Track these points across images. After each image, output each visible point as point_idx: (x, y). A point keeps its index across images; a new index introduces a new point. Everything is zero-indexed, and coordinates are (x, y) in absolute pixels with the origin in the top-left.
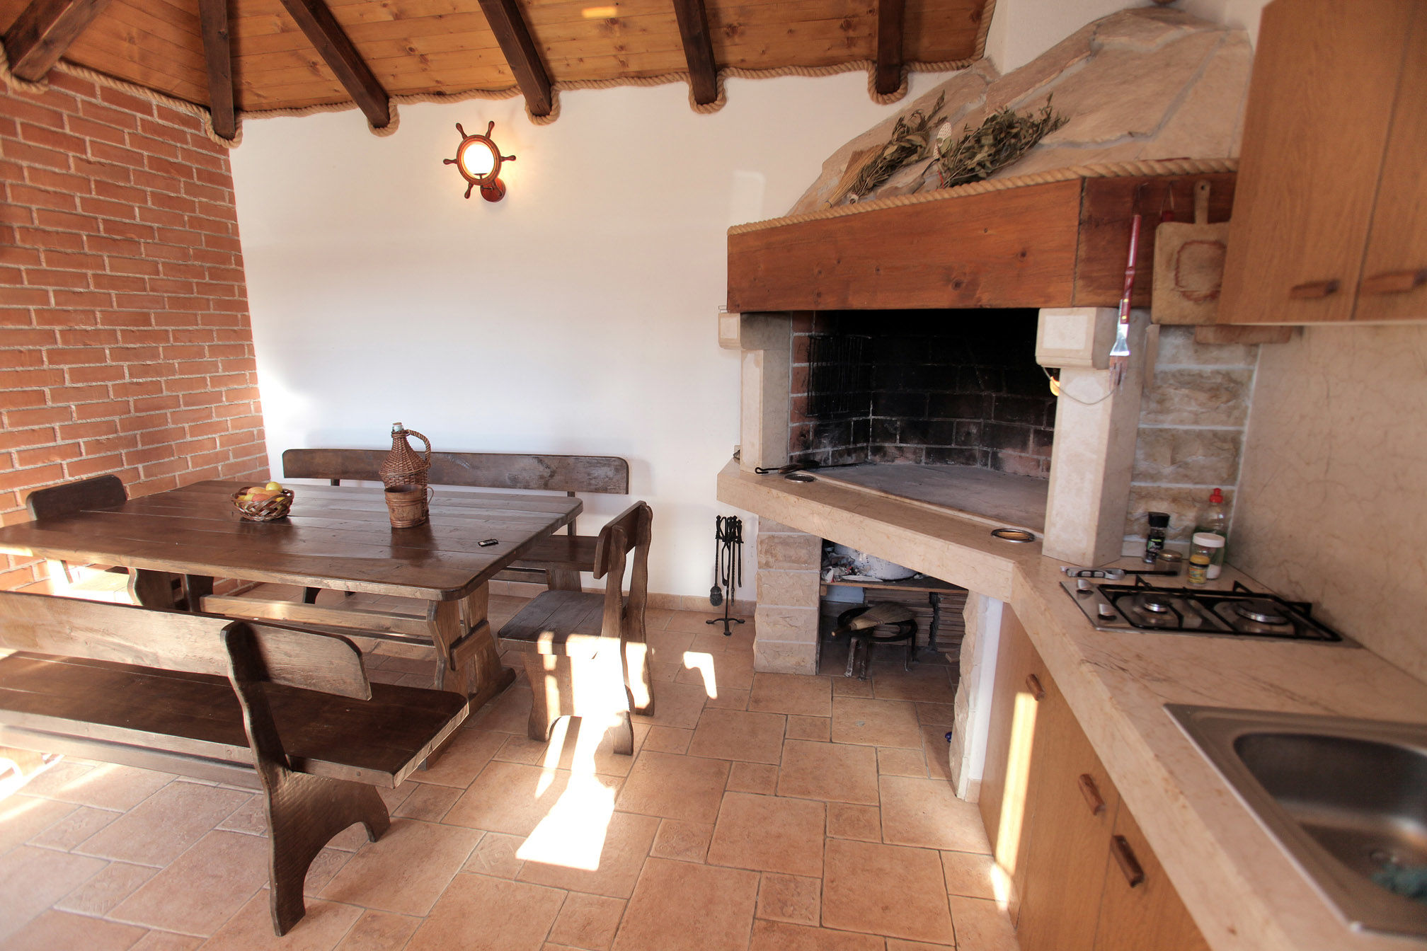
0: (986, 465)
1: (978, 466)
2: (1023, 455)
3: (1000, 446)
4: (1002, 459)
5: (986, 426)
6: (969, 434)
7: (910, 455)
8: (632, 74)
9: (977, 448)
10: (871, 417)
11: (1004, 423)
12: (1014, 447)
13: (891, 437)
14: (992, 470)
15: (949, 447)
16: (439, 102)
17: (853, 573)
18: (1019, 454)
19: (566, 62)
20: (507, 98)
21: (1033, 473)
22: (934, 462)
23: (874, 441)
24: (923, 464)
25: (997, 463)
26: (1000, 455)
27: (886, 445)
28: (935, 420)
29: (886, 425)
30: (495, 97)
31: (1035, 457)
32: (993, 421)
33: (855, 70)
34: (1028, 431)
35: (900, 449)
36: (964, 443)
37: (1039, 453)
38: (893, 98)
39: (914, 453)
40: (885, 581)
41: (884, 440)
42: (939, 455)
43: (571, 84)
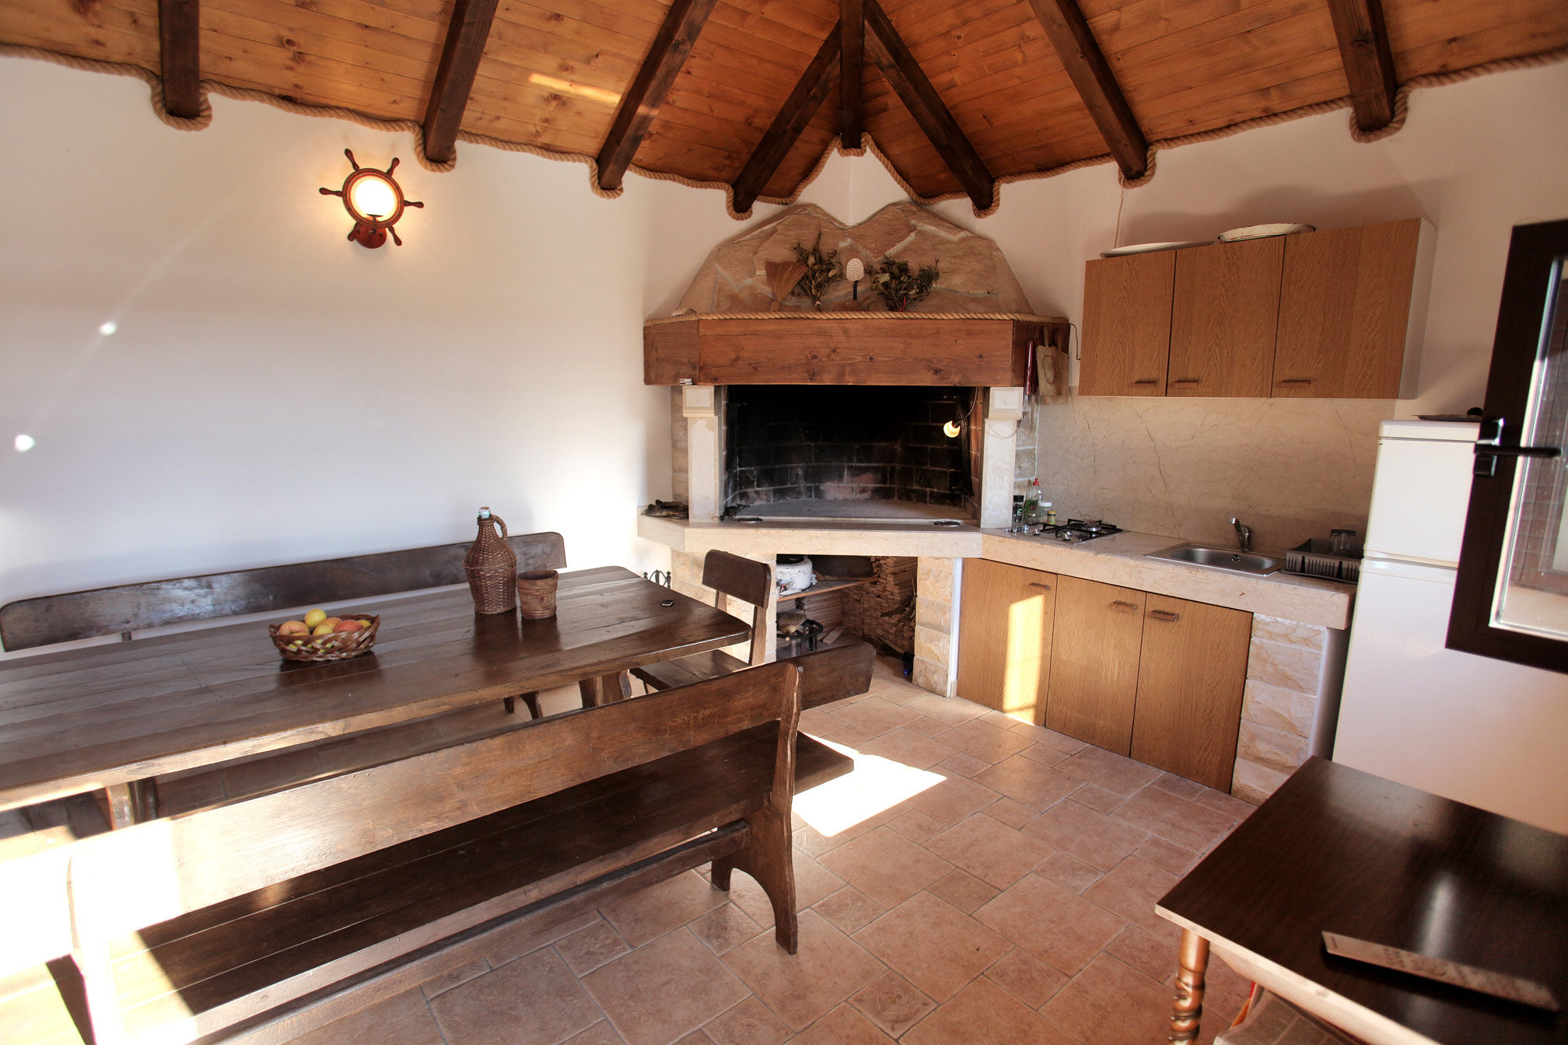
0: (810, 496)
1: (803, 498)
2: (841, 485)
3: (821, 481)
4: (823, 490)
5: (808, 467)
6: (797, 475)
7: (763, 497)
8: (540, 145)
9: (802, 485)
10: (739, 469)
11: (823, 464)
12: (833, 480)
13: (750, 484)
14: (817, 499)
15: (786, 486)
16: (290, 110)
17: (786, 589)
18: (837, 485)
20: (397, 130)
21: (849, 497)
22: (779, 499)
23: (741, 488)
24: (772, 502)
25: (819, 493)
26: (822, 488)
27: (748, 490)
28: (777, 467)
29: (748, 474)
30: (375, 126)
31: (850, 485)
32: (814, 464)
33: (719, 188)
34: (843, 468)
35: (757, 493)
36: (795, 483)
37: (852, 482)
38: (744, 216)
39: (766, 494)
40: (803, 590)
41: (747, 487)
42: (781, 493)
43: (474, 136)
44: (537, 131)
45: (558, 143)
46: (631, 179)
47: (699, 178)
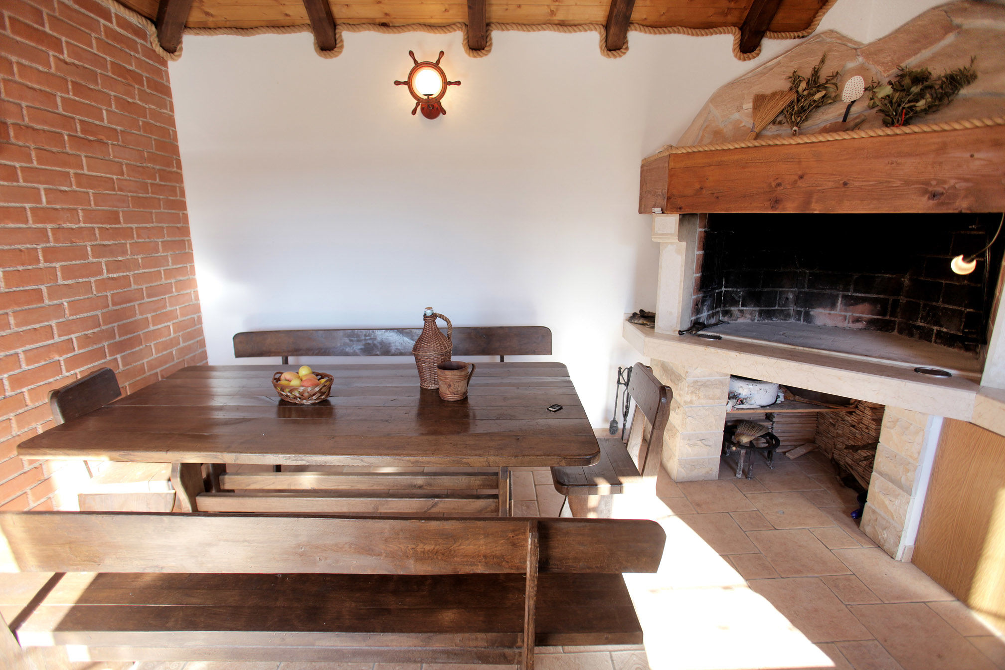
0: (799, 320)
1: (792, 320)
2: (832, 312)
3: (812, 307)
4: (812, 315)
5: (799, 293)
6: (787, 299)
7: (748, 316)
8: (557, 22)
9: (792, 308)
10: (723, 289)
11: (815, 291)
12: (824, 307)
13: (735, 303)
14: (805, 323)
15: (774, 308)
16: (384, 32)
17: (742, 403)
18: (829, 312)
19: (506, 7)
20: (446, 33)
21: (840, 325)
22: (764, 319)
23: (724, 306)
24: (756, 321)
25: (808, 318)
26: (812, 313)
27: (732, 309)
28: (766, 290)
29: (733, 295)
30: (436, 31)
31: (843, 313)
32: (806, 290)
33: (725, 33)
34: (837, 296)
35: (742, 311)
36: (784, 306)
37: (846, 311)
38: (751, 56)
39: (751, 314)
40: (762, 407)
41: (732, 305)
42: (768, 314)
43: (505, 25)
44: (551, 11)
45: (570, 17)
46: (635, 37)
47: (705, 26)
